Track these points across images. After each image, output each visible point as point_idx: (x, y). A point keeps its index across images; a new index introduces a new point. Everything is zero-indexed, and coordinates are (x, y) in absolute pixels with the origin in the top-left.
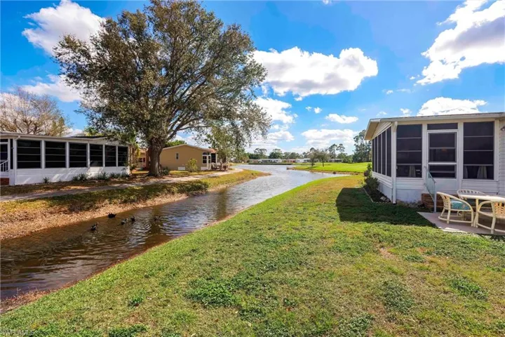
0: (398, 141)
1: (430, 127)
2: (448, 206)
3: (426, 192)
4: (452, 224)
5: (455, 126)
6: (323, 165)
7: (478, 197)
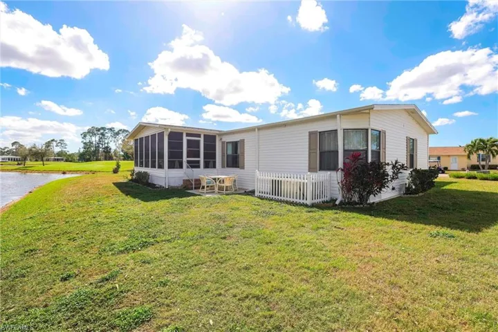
0: (169, 143)
1: (188, 135)
2: (204, 183)
3: (187, 178)
4: (207, 193)
5: (199, 136)
6: (44, 165)
7: (217, 177)
